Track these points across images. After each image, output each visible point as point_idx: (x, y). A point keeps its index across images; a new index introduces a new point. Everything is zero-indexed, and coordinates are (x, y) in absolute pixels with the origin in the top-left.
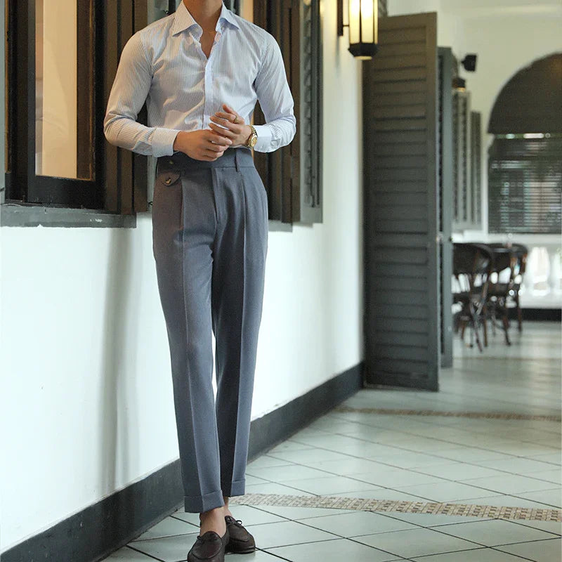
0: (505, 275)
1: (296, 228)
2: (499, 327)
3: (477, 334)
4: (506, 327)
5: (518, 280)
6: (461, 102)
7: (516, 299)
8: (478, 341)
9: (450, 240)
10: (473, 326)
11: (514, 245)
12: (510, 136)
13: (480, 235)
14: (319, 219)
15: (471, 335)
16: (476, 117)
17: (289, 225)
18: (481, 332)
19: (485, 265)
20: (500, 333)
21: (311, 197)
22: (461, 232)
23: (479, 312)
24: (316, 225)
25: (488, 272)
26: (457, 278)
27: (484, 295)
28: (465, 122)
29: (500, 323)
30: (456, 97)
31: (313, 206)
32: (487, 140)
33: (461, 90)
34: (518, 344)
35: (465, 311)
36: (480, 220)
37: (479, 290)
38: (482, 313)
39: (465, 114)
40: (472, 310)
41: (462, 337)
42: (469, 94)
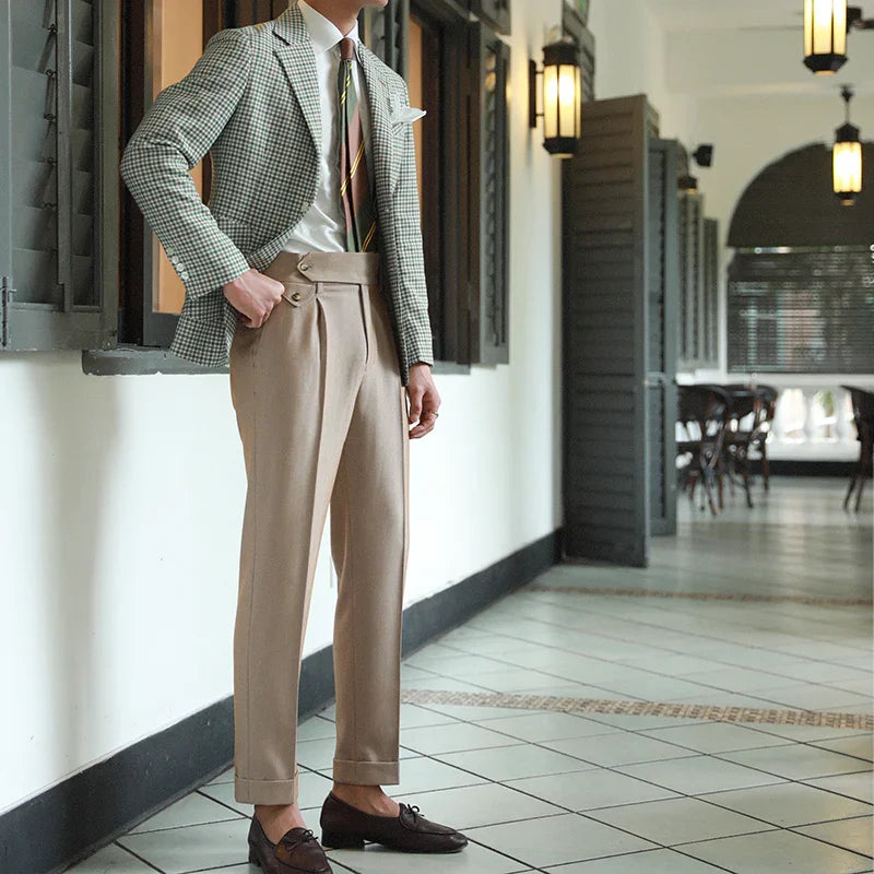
0: (747, 422)
1: (475, 371)
2: (738, 484)
3: (709, 494)
4: (747, 486)
5: (764, 427)
6: (691, 208)
7: (762, 448)
8: (710, 502)
9: (674, 382)
10: (704, 482)
11: (759, 387)
12: (758, 250)
13: (717, 375)
14: (505, 360)
15: (703, 495)
16: (712, 226)
17: (465, 367)
18: (714, 491)
19: (720, 410)
20: (740, 491)
21: (494, 336)
22: (692, 371)
23: (712, 464)
24: (500, 367)
25: (725, 419)
26: (685, 426)
27: (719, 444)
28: (696, 233)
29: (739, 479)
30: (685, 201)
31: (497, 344)
32: (726, 256)
33: (691, 192)
34: (764, 505)
35: (694, 464)
36: (716, 358)
37: (713, 439)
38: (717, 466)
39: (696, 222)
40: (704, 464)
41: (691, 497)
42: (701, 197)
